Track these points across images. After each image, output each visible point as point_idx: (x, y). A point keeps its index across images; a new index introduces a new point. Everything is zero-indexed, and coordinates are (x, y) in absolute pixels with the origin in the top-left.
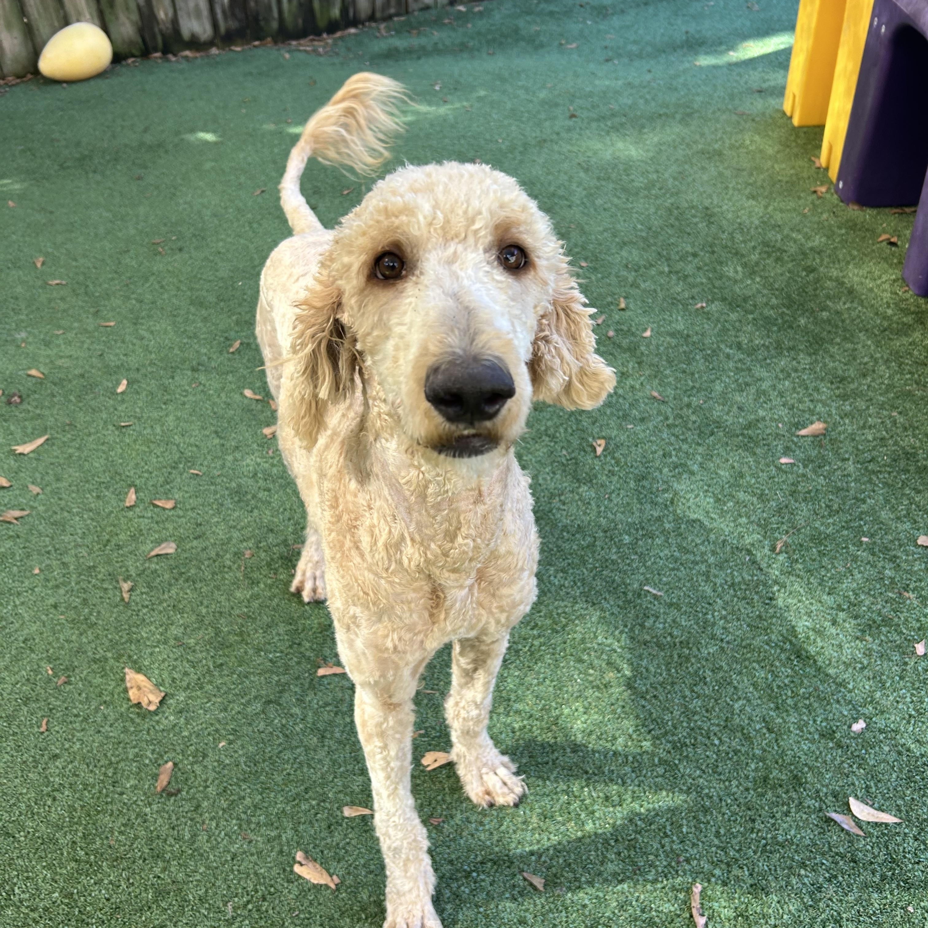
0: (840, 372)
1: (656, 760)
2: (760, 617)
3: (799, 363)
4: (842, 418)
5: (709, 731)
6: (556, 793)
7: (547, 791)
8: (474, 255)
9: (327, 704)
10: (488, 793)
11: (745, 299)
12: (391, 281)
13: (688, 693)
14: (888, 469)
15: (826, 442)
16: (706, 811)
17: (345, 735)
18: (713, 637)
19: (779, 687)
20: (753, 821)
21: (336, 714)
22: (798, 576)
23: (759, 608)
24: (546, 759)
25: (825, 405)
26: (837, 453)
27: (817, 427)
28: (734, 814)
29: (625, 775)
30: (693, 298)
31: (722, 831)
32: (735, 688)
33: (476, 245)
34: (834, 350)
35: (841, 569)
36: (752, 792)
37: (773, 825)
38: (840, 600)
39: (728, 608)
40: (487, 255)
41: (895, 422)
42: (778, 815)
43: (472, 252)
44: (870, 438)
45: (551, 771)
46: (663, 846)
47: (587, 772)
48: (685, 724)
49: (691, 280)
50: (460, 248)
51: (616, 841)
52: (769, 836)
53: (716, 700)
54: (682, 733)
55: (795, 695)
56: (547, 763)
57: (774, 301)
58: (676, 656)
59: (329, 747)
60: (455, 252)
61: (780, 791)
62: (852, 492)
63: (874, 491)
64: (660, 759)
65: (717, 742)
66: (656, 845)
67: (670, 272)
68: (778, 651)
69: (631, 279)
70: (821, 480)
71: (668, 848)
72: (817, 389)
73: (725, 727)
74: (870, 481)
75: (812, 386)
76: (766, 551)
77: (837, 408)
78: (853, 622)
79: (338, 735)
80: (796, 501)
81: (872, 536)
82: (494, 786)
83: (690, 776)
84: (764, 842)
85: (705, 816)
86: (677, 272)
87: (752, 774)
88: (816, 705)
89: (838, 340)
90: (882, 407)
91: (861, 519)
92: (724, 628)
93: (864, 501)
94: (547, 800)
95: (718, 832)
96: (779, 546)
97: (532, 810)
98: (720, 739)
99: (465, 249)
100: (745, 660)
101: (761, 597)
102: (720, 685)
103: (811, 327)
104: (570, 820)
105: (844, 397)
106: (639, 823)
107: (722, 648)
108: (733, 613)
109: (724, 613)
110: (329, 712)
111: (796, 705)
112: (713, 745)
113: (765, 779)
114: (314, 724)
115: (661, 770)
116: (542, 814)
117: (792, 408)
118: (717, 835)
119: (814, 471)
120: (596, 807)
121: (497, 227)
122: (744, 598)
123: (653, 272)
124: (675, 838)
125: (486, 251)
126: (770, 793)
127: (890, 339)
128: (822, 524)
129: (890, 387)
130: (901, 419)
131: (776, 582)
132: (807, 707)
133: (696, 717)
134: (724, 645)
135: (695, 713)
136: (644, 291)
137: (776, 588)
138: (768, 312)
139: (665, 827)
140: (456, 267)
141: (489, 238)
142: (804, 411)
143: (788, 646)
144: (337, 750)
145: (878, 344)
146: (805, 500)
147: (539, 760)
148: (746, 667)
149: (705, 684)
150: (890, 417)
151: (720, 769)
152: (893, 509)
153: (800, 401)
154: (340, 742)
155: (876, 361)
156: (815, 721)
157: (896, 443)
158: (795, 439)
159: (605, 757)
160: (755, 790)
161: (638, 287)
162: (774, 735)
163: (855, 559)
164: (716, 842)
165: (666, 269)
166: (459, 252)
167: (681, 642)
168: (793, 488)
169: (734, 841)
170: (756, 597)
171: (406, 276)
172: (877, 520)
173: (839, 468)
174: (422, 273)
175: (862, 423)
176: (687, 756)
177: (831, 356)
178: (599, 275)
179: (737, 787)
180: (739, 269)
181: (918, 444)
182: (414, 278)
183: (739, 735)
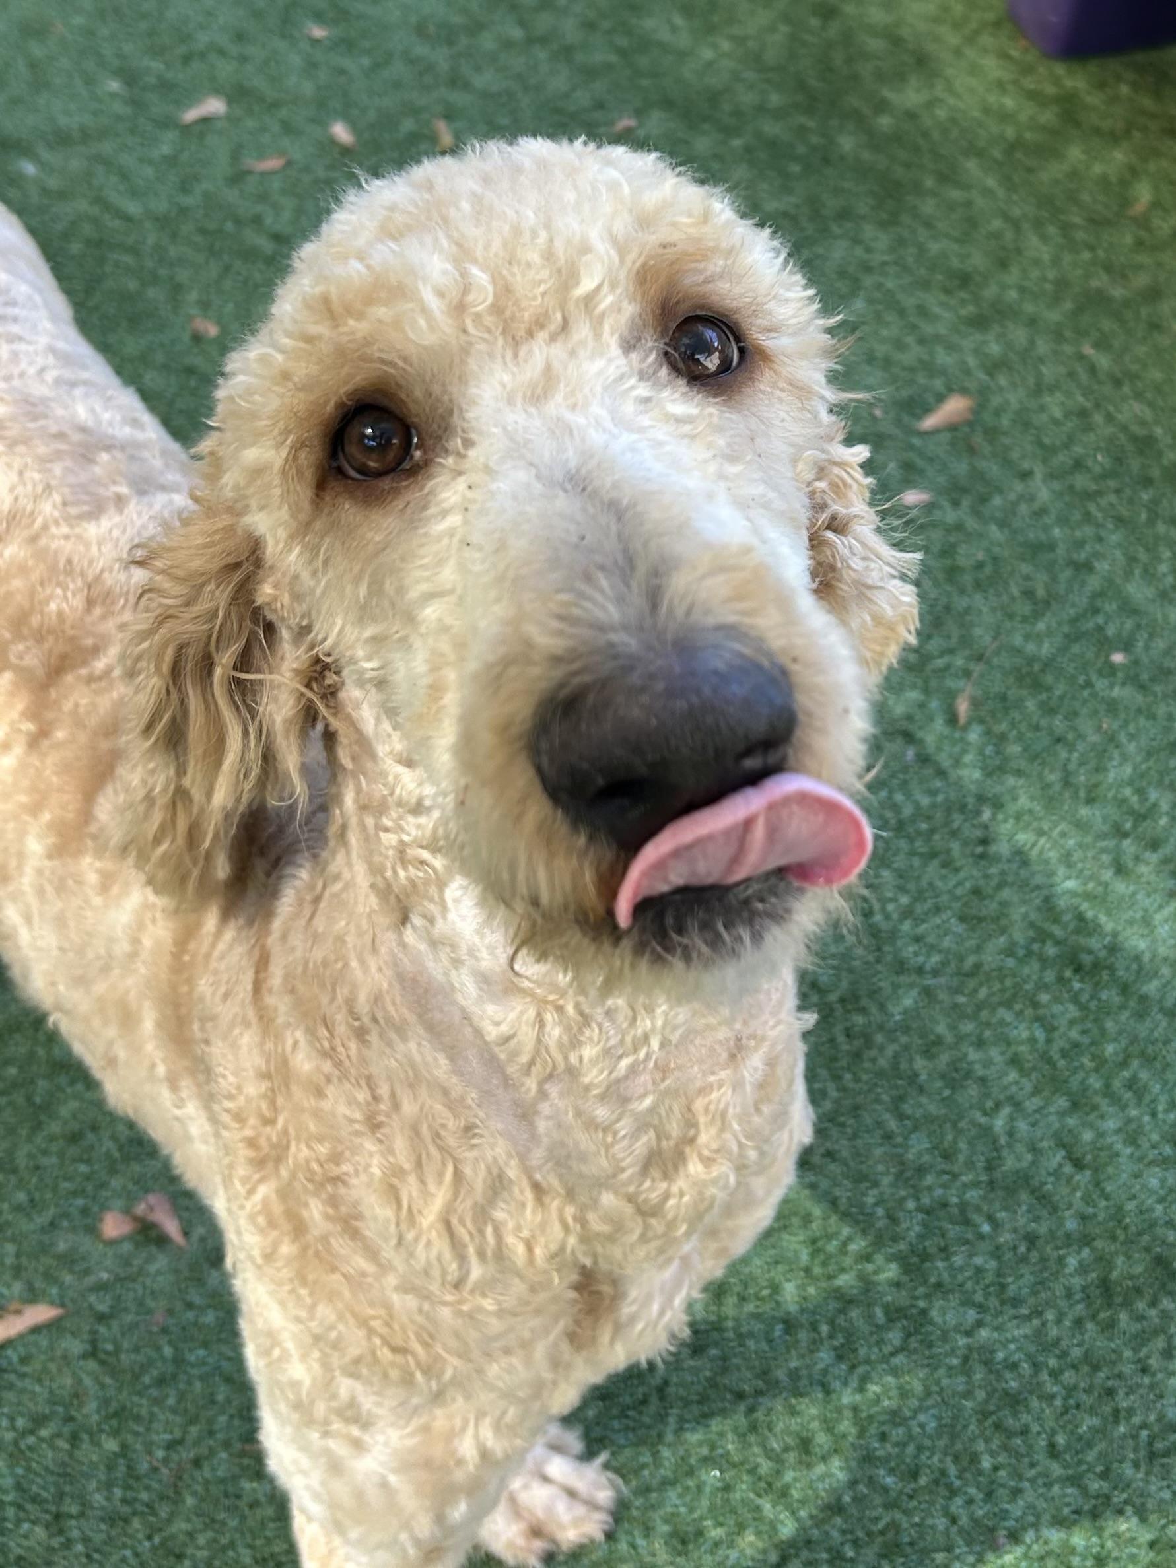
0: (955, 263)
1: (879, 1313)
2: (976, 892)
3: (868, 250)
4: (991, 375)
5: (963, 1206)
6: (691, 1473)
7: (665, 1472)
8: (599, 364)
9: (39, 1421)
10: (536, 1532)
11: (714, 98)
12: (386, 483)
13: (892, 1124)
14: (1112, 483)
15: (978, 439)
16: (1014, 1401)
17: (118, 1493)
18: (901, 967)
19: (1064, 1054)
20: (1110, 1393)
21: (74, 1439)
22: (1019, 773)
23: (970, 874)
24: (641, 1391)
25: (951, 347)
26: (1007, 463)
27: (954, 407)
28: (1071, 1390)
29: (825, 1372)
30: (600, 105)
31: (1061, 1440)
32: (983, 1081)
33: (598, 335)
34: (928, 207)
35: (1094, 738)
36: (1090, 1326)
37: (1152, 1387)
38: (1113, 812)
39: (911, 886)
40: (634, 356)
41: (1093, 370)
42: (1153, 1362)
43: (592, 358)
44: (1057, 413)
45: (662, 1417)
46: (954, 1520)
47: (740, 1396)
48: (911, 1205)
49: (580, 57)
50: (557, 351)
51: (856, 1543)
52: (1152, 1418)
53: (954, 1125)
54: (912, 1227)
55: (1100, 1062)
56: (644, 1402)
57: (775, 99)
58: (841, 1038)
59: (86, 1540)
60: (548, 368)
61: (1141, 1305)
62: (1061, 551)
63: (1100, 539)
64: (887, 1308)
65: (986, 1228)
66: (941, 1523)
67: (530, 41)
68: (1036, 965)
69: (444, 66)
70: (994, 531)
71: (964, 1521)
72: (922, 311)
73: (991, 1183)
74: (1088, 517)
75: (909, 302)
76: (939, 725)
77: (976, 351)
78: (1153, 858)
79: (98, 1499)
80: (962, 591)
81: (1127, 647)
82: (549, 1509)
83: (957, 1329)
84: (1144, 1433)
85: (1015, 1415)
86: (544, 40)
87: (1077, 1282)
88: (1144, 1075)
89: (929, 183)
90: (1058, 335)
91: (1096, 611)
92: (918, 939)
93: (1088, 567)
94: (672, 1495)
95: (1052, 1445)
96: (963, 707)
97: (648, 1531)
98: (991, 1219)
99: (573, 353)
100: (979, 1007)
101: (965, 843)
102: (954, 1085)
103: (866, 155)
104: (741, 1527)
105: (979, 322)
106: (889, 1480)
107: (928, 992)
108: (919, 897)
109: (904, 900)
110: (50, 1442)
111: (1107, 1086)
112: (981, 1237)
113: (1105, 1285)
114: (18, 1487)
115: (895, 1337)
116: (675, 1534)
117: (887, 363)
118: (1053, 1452)
119: (976, 513)
120: (789, 1476)
121: (643, 277)
122: (933, 855)
123: (487, 42)
124: (972, 1491)
125: (628, 346)
126: (1123, 1317)
127: (1030, 170)
128: (1027, 637)
129: (1062, 284)
130: (1104, 362)
131: (981, 799)
132: (1131, 1084)
133: (929, 1180)
134: (929, 981)
135: (921, 1170)
136: (486, 95)
137: (987, 814)
138: (771, 128)
139: (943, 1473)
140: (556, 405)
141: (630, 310)
142: (912, 370)
143: (1051, 950)
144: (109, 1540)
145: (1009, 184)
146: (978, 585)
147: (627, 1400)
148: (988, 1024)
149: (921, 1090)
150: (1081, 357)
151: (1011, 1290)
152: (1149, 574)
153: (900, 345)
154: (112, 1519)
155: (1016, 224)
156: (1154, 1115)
157: (1110, 418)
158: (916, 441)
159: (770, 1341)
160: (1093, 1317)
161: (466, 86)
162: (1088, 1173)
163: (1112, 707)
164: (1056, 1469)
165: (517, 33)
166: (556, 365)
167: (842, 1000)
168: (948, 562)
169: (1090, 1456)
170: (956, 847)
171: (427, 463)
172: (1128, 608)
173: (1021, 497)
174: (468, 443)
175: (1031, 381)
176: (939, 1285)
177: (928, 225)
178: (366, 61)
179: (1059, 1322)
180: (679, 21)
181: (1148, 414)
182: (450, 461)
183: (1024, 1196)
